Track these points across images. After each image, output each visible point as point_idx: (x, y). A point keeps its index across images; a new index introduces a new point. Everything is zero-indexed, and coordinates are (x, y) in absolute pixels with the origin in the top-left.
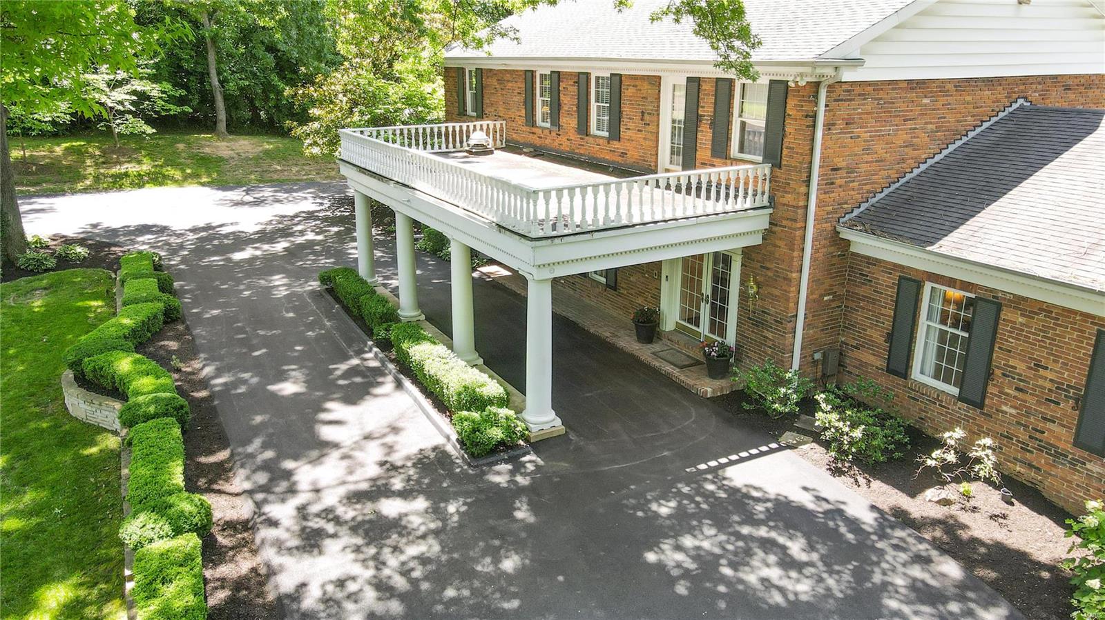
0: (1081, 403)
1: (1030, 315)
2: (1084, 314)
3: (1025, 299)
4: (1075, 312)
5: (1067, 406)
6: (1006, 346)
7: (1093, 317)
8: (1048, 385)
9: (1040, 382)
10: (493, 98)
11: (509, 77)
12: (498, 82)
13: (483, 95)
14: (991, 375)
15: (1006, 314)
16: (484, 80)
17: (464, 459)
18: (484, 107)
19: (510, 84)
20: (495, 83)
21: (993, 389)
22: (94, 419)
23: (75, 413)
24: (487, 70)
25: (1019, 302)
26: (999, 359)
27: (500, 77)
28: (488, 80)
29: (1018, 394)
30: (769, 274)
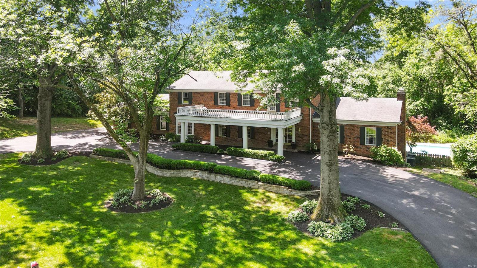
1: (349, 127)
4: (356, 125)
5: (358, 139)
6: (346, 132)
7: (358, 125)
8: (354, 137)
10: (197, 99)
11: (206, 94)
12: (200, 95)
13: (192, 99)
14: (345, 138)
15: (345, 127)
16: (193, 95)
17: (278, 163)
18: (193, 101)
19: (207, 96)
20: (199, 95)
21: (345, 140)
22: (179, 176)
23: (171, 176)
24: (195, 92)
25: (347, 125)
26: (345, 135)
27: (202, 94)
28: (195, 95)
29: (350, 139)
30: (303, 127)
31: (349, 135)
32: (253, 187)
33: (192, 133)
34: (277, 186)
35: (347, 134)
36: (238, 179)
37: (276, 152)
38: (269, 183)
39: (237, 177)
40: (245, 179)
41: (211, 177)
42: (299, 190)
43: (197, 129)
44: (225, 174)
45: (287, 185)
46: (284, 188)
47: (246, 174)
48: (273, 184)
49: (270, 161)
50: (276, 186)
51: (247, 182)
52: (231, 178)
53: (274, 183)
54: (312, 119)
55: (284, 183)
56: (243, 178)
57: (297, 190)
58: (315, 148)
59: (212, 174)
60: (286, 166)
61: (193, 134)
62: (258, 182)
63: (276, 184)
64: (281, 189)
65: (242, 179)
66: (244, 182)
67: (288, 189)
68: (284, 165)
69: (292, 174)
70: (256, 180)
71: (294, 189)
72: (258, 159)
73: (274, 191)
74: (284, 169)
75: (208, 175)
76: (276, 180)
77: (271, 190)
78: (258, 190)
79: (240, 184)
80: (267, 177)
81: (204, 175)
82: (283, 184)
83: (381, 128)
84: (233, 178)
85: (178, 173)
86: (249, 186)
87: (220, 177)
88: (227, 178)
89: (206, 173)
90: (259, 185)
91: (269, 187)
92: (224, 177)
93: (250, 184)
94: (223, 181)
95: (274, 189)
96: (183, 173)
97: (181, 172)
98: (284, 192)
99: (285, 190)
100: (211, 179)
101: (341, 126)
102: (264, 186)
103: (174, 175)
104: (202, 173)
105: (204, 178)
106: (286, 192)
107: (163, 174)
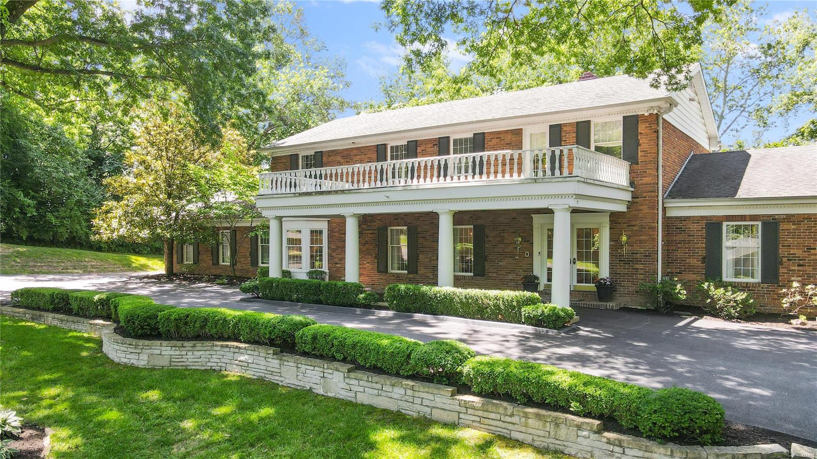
1: (798, 223)
3: (792, 215)
6: (786, 243)
9: (813, 257)
11: (356, 152)
12: (343, 157)
14: (780, 263)
15: (783, 226)
16: (324, 159)
17: (552, 332)
20: (339, 158)
21: (782, 270)
22: (181, 364)
23: (152, 363)
24: (329, 151)
25: (789, 218)
26: (782, 251)
27: (345, 153)
28: (330, 158)
29: (800, 268)
30: (635, 228)
31: (799, 253)
32: (437, 415)
33: (322, 268)
34: (543, 412)
35: (790, 248)
36: (376, 378)
37: (547, 295)
38: (508, 397)
39: (377, 370)
40: (408, 377)
41: (284, 369)
42: (664, 440)
43: (334, 254)
44: (333, 359)
45: (597, 412)
46: (579, 427)
47: (409, 356)
48: (527, 405)
49: (525, 326)
50: (538, 416)
51: (409, 392)
52: (352, 375)
53: (530, 402)
54: (663, 204)
55: (582, 398)
56: (397, 375)
57: (649, 437)
58: (679, 293)
59: (287, 357)
60: (587, 342)
61: (325, 267)
62: (459, 392)
63: (542, 405)
64: (563, 432)
65: (394, 380)
66: (398, 392)
67: (599, 432)
68: (578, 336)
69: (613, 368)
70: (449, 385)
71: (635, 431)
72: (483, 319)
73: (528, 439)
74: (577, 349)
75: (274, 363)
76: (542, 385)
77: (515, 435)
78: (459, 434)
79: (382, 403)
80: (500, 369)
81: (263, 362)
82: (574, 405)
84: (360, 374)
85: (178, 353)
86: (420, 408)
87: (312, 368)
88: (337, 372)
89: (269, 352)
90: (464, 410)
91: (508, 419)
92: (327, 369)
93: (425, 402)
94: (323, 387)
95: (530, 431)
96: (196, 353)
97: (187, 349)
98: (580, 447)
99: (584, 437)
100: (285, 378)
101: (765, 225)
102: (486, 414)
103: (164, 362)
104: (256, 353)
105: (261, 374)
106: (590, 449)
107: (128, 356)
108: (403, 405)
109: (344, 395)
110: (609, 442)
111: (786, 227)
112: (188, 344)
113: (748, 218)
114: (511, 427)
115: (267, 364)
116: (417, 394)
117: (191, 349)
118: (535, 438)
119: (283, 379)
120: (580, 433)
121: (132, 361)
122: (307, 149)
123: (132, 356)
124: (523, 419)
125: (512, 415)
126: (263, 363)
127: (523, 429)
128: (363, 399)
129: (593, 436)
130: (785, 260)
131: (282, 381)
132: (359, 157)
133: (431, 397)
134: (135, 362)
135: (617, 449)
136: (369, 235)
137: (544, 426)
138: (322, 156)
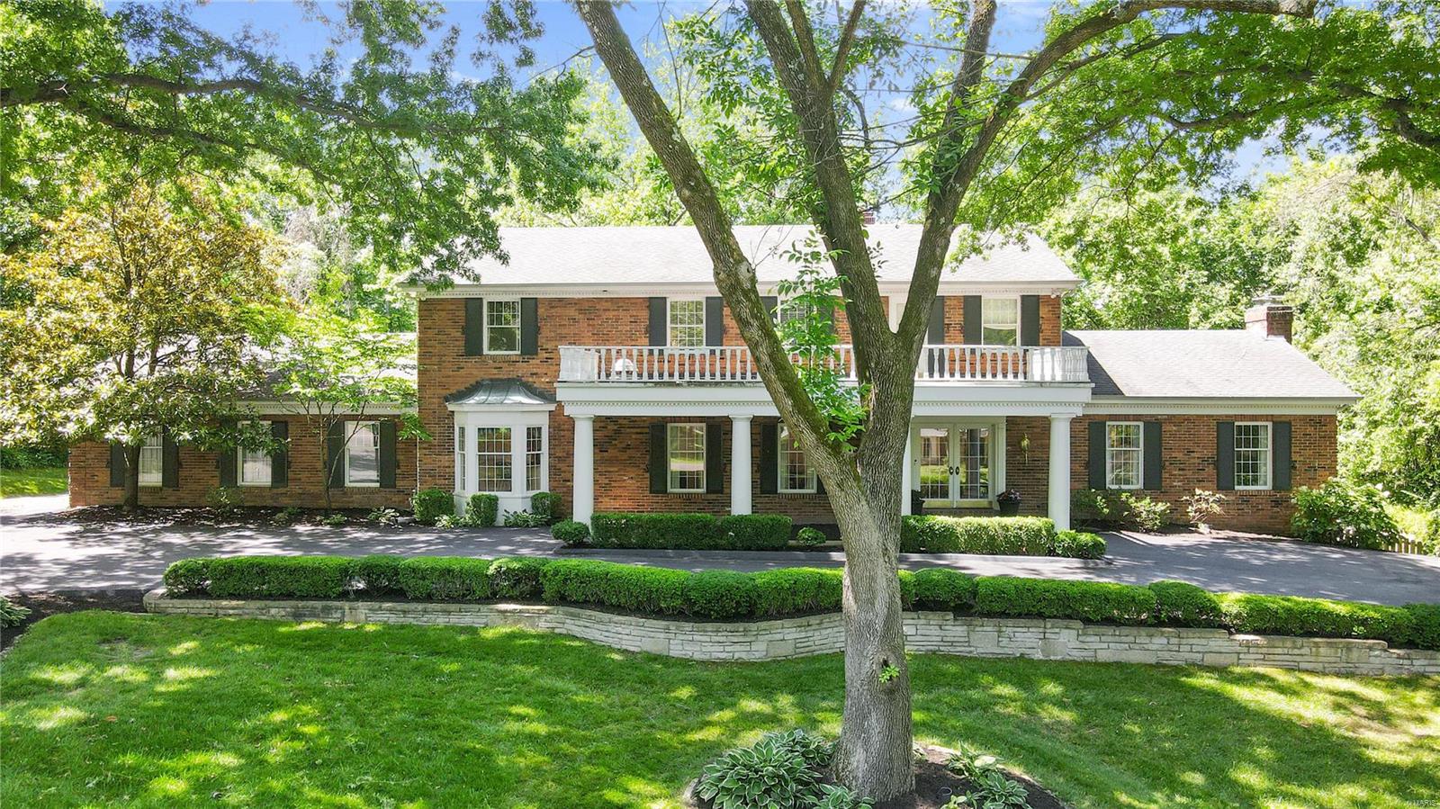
0: (1217, 465)
1: (1178, 424)
2: (1207, 416)
3: (1174, 416)
4: (1203, 416)
5: (1210, 470)
6: (1168, 446)
7: (1212, 416)
8: (1197, 461)
9: (1192, 461)
10: (564, 331)
11: (608, 305)
12: (581, 311)
13: (539, 328)
14: (1163, 467)
15: (1165, 427)
16: (541, 311)
18: (541, 341)
19: (611, 314)
20: (572, 312)
21: (1165, 475)
22: (807, 649)
23: (772, 654)
24: (552, 300)
25: (1171, 418)
26: (1165, 455)
27: (586, 306)
28: (553, 311)
29: (1181, 472)
30: (1035, 430)
31: (1180, 456)
33: (538, 488)
34: (1336, 639)
35: (1173, 451)
36: (1126, 631)
41: (974, 636)
45: (1379, 632)
46: (1370, 648)
50: (1330, 644)
51: (1174, 641)
52: (1089, 630)
55: (1364, 622)
59: (980, 621)
61: (544, 487)
64: (1355, 655)
67: (1387, 651)
71: (1409, 645)
75: (957, 630)
81: (934, 631)
82: (1358, 630)
83: (1290, 423)
85: (803, 635)
86: (1187, 656)
87: (1026, 630)
88: (1067, 631)
89: (948, 618)
90: (1245, 650)
91: (1296, 651)
92: (1052, 628)
93: (1195, 648)
94: (1042, 651)
95: (1320, 659)
96: (825, 632)
97: (813, 627)
98: (1371, 666)
99: (1376, 656)
100: (976, 647)
101: (1146, 425)
102: (1271, 651)
103: (784, 650)
104: (922, 622)
105: (932, 648)
106: (1381, 666)
107: (727, 649)
108: (1167, 655)
109: (1077, 655)
110: (1399, 657)
111: (1168, 428)
112: (814, 620)
113: (1131, 418)
114: (1298, 658)
115: (942, 633)
116: (1184, 641)
117: (817, 627)
118: (1326, 665)
119: (972, 649)
120: (1372, 653)
121: (736, 656)
122: (506, 292)
123: (737, 647)
124: (1314, 649)
125: (1302, 647)
126: (938, 632)
127: (1312, 659)
128: (1104, 656)
129: (1383, 654)
130: (1167, 463)
131: (971, 652)
132: (614, 313)
133: (1203, 642)
134: (744, 656)
135: (1406, 662)
136: (634, 436)
137: (1337, 653)
138: (536, 306)
